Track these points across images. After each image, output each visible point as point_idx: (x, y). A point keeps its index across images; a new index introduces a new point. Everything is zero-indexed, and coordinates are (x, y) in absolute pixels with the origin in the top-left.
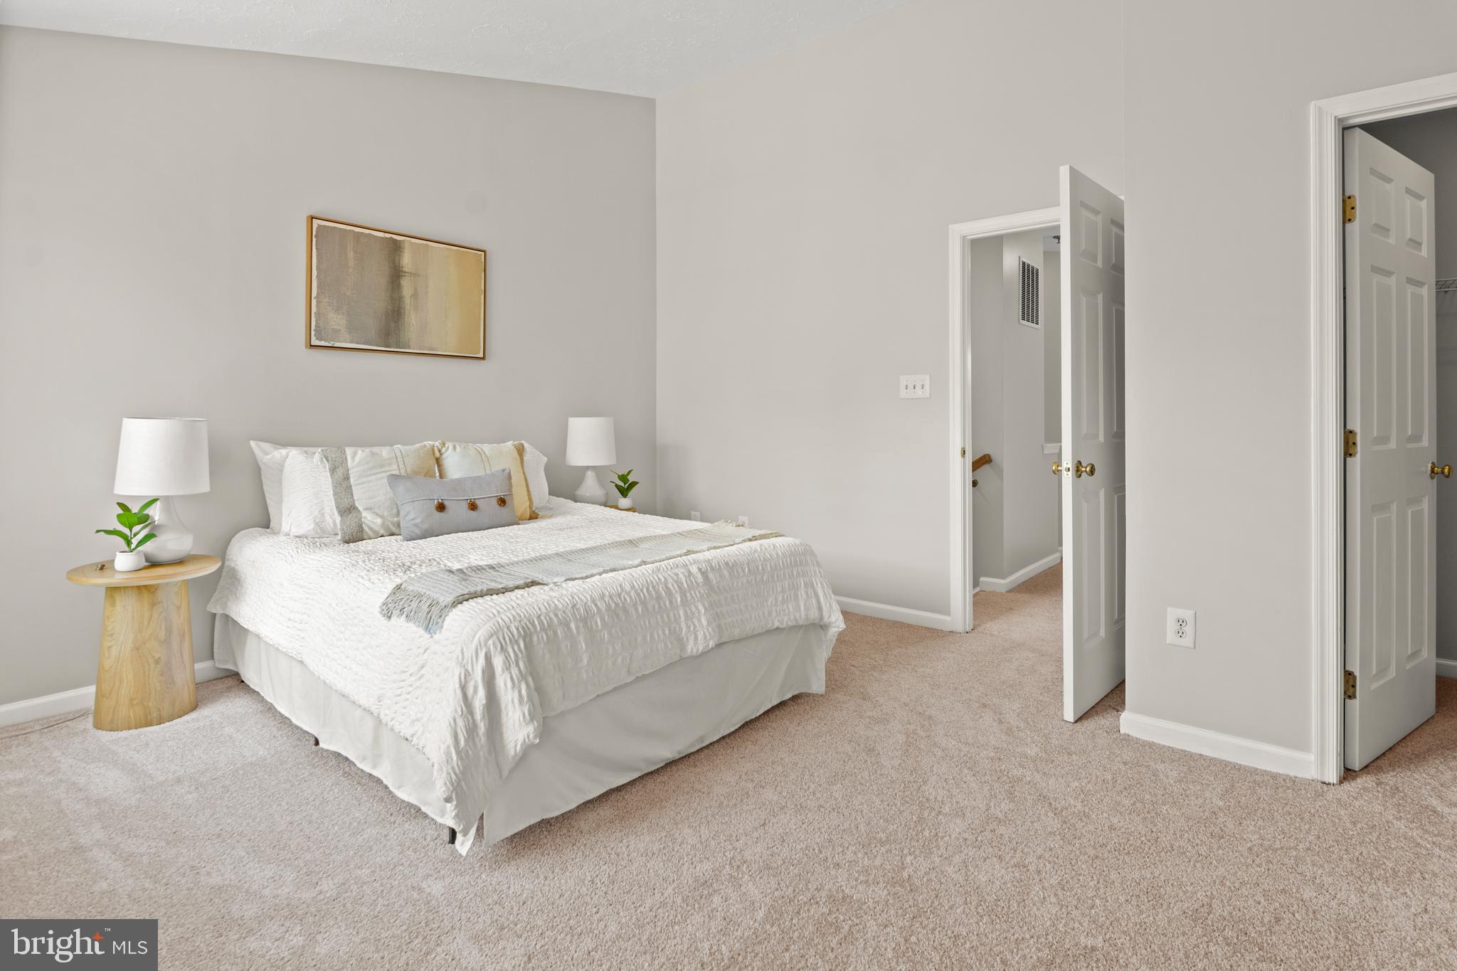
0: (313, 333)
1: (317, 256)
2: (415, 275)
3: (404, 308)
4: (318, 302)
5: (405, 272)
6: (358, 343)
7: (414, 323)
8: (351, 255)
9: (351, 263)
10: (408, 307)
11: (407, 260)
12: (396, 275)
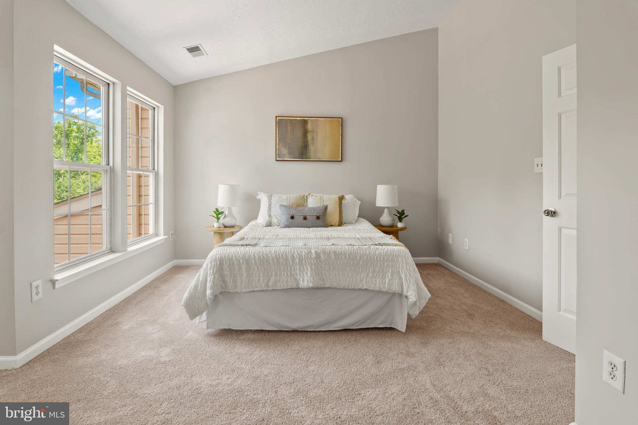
0: (277, 156)
1: (278, 129)
2: (313, 131)
3: (309, 145)
4: (278, 145)
5: (309, 131)
6: (292, 158)
7: (312, 149)
8: (289, 128)
9: (289, 130)
10: (310, 144)
11: (309, 127)
12: (305, 132)
